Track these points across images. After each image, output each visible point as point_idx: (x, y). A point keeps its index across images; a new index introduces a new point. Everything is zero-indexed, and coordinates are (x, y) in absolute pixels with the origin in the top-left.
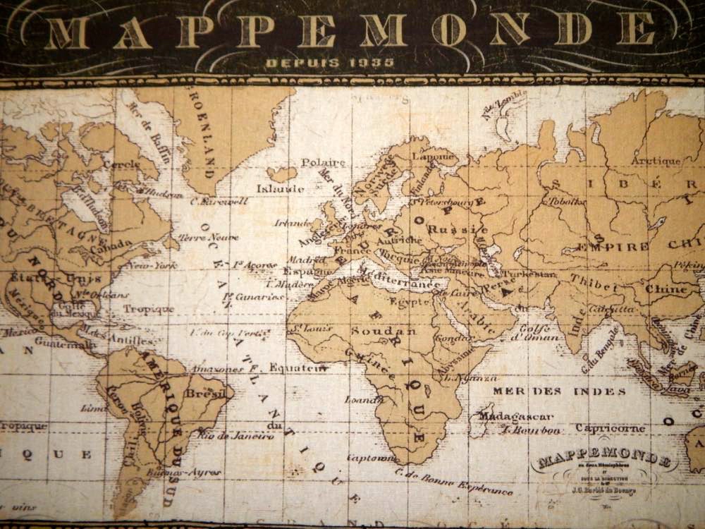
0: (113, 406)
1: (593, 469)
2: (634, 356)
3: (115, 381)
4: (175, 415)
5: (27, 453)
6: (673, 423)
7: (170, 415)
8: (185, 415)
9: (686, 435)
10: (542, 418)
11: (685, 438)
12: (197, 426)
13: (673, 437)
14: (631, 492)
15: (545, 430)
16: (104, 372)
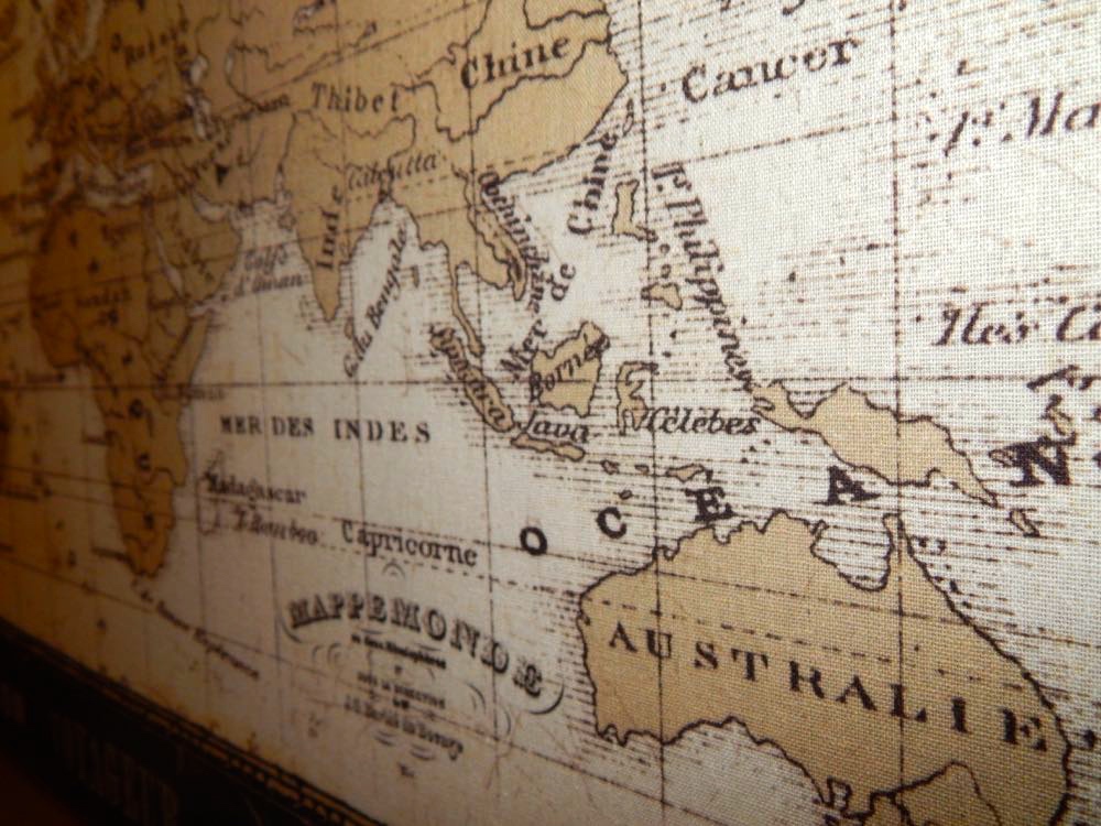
2: (444, 318)
6: (542, 550)
9: (582, 596)
10: (289, 496)
11: (580, 605)
13: (546, 595)
15: (294, 531)
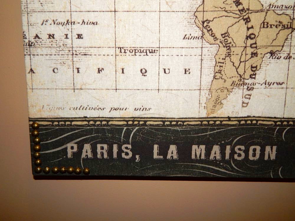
0: (207, 35)
3: (209, 16)
4: (253, 41)
5: (144, 71)
7: (250, 42)
8: (260, 41)
12: (269, 50)
16: (201, 9)
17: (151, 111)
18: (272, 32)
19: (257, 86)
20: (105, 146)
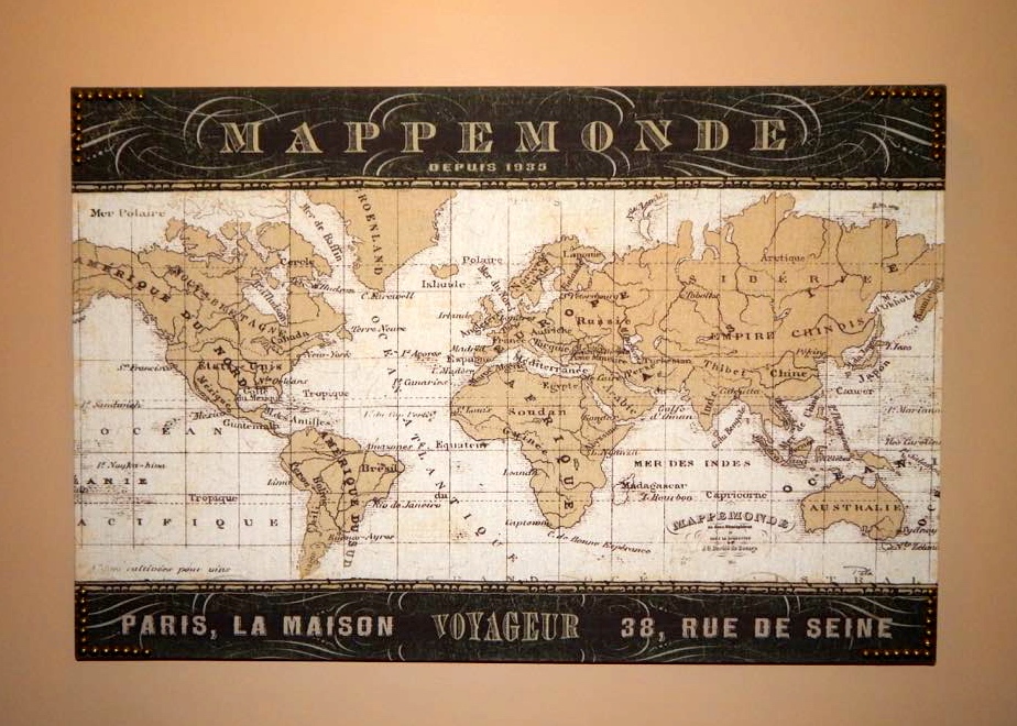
0: (297, 480)
1: (720, 530)
2: (758, 432)
3: (297, 458)
4: (352, 487)
5: (220, 523)
6: (791, 490)
7: (348, 488)
8: (361, 487)
9: (802, 500)
10: (677, 486)
11: (802, 502)
12: (372, 496)
13: (791, 502)
14: (753, 550)
15: (679, 497)
16: (287, 450)
17: (231, 572)
18: (374, 476)
19: (361, 540)
20: (172, 618)
